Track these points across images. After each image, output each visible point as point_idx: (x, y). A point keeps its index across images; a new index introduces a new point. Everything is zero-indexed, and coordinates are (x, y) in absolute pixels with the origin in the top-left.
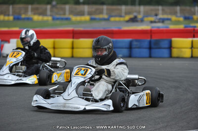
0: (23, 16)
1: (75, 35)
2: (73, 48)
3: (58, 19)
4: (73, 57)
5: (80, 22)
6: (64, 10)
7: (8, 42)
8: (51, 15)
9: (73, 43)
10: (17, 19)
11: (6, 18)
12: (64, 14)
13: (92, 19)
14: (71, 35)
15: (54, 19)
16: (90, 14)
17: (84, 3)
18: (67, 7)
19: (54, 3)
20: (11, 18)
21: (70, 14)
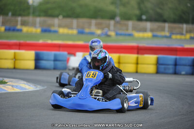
0: (87, 30)
1: (140, 50)
2: (137, 64)
3: (121, 35)
4: (137, 72)
5: (143, 39)
6: (127, 26)
7: (74, 55)
8: (114, 31)
9: (137, 59)
10: (81, 32)
11: (70, 32)
12: (127, 30)
13: (154, 36)
14: (136, 51)
15: (117, 34)
16: (152, 30)
17: (146, 20)
18: (130, 23)
19: (118, 19)
20: (75, 32)
21: (132, 30)
